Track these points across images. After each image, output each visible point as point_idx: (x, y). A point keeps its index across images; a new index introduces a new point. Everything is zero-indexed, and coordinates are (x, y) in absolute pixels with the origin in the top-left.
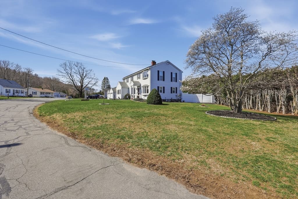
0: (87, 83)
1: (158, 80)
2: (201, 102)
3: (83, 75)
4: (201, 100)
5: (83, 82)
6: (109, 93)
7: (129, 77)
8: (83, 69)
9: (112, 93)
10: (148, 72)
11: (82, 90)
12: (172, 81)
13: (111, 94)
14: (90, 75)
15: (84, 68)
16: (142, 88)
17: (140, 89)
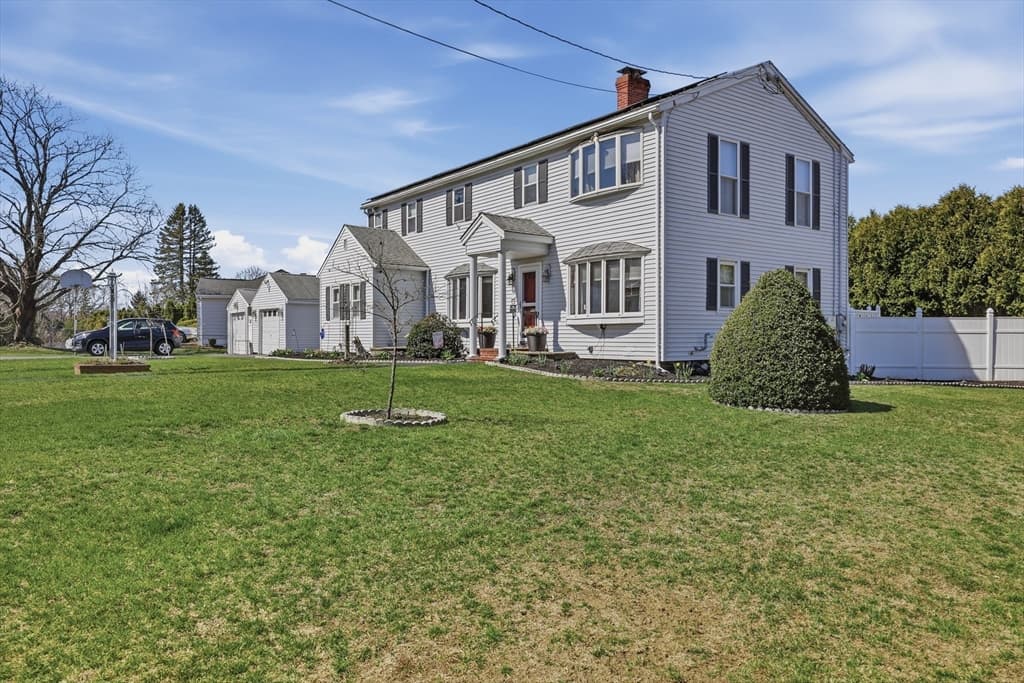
0: (73, 241)
1: (713, 207)
2: (986, 377)
3: (42, 176)
4: (988, 364)
5: (40, 228)
7: (432, 193)
8: (41, 132)
9: (273, 312)
10: (631, 147)
11: (32, 285)
12: (790, 220)
13: (266, 319)
14: (94, 178)
15: (53, 129)
16: (565, 271)
17: (547, 277)
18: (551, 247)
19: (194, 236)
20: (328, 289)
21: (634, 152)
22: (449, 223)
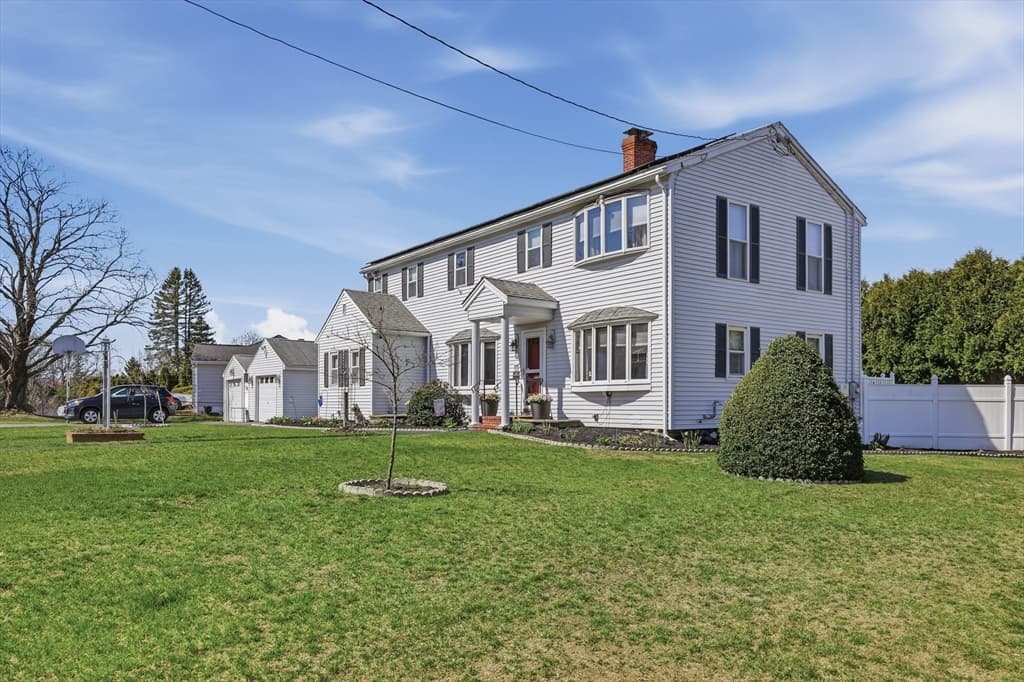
0: (66, 306)
1: (722, 271)
2: (1004, 446)
3: (35, 240)
4: (1006, 433)
5: (33, 292)
6: (240, 374)
7: (434, 256)
8: (34, 196)
9: (271, 378)
10: (636, 210)
11: (23, 353)
12: (801, 284)
13: (263, 386)
15: (46, 192)
16: (570, 337)
17: (552, 343)
18: (555, 313)
19: (190, 300)
20: (326, 355)
21: (641, 215)
22: (451, 288)
